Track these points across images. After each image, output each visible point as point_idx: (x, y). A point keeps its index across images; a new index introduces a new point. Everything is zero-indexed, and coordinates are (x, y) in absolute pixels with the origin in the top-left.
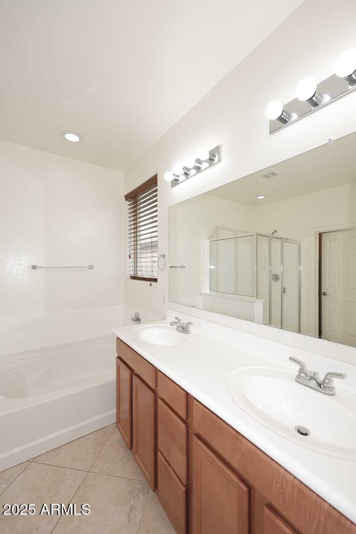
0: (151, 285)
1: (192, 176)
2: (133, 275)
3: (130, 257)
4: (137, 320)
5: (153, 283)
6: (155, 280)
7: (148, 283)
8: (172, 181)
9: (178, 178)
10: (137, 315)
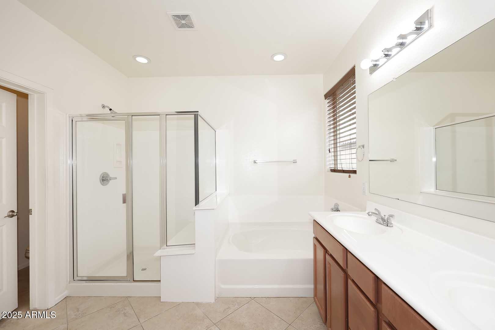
0: (350, 177)
1: (394, 56)
2: (333, 169)
3: (329, 151)
4: (337, 210)
5: (352, 175)
6: (354, 172)
7: (347, 175)
8: (370, 68)
9: (377, 63)
10: (337, 205)
